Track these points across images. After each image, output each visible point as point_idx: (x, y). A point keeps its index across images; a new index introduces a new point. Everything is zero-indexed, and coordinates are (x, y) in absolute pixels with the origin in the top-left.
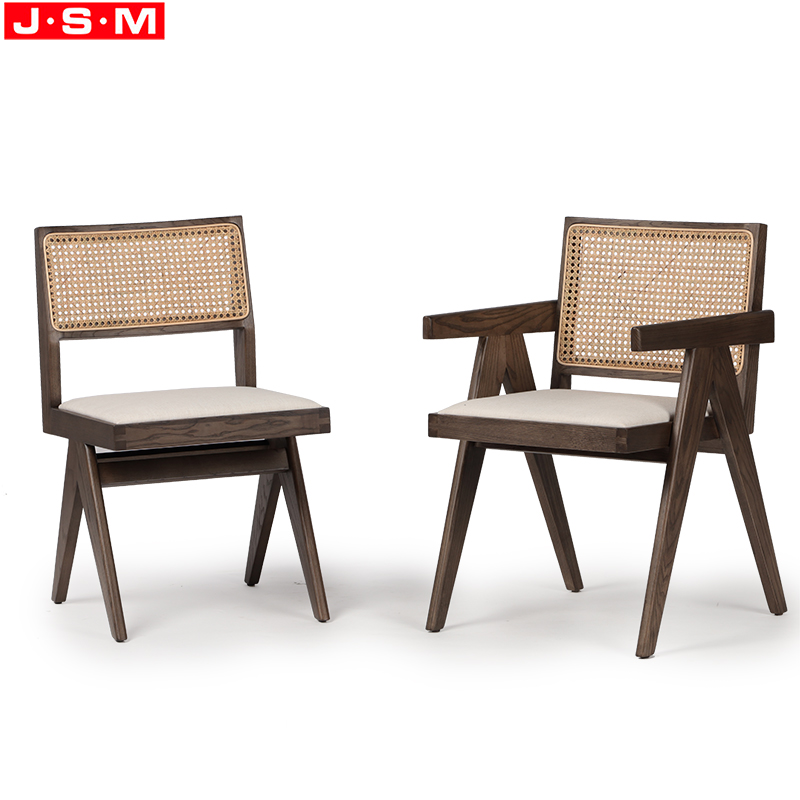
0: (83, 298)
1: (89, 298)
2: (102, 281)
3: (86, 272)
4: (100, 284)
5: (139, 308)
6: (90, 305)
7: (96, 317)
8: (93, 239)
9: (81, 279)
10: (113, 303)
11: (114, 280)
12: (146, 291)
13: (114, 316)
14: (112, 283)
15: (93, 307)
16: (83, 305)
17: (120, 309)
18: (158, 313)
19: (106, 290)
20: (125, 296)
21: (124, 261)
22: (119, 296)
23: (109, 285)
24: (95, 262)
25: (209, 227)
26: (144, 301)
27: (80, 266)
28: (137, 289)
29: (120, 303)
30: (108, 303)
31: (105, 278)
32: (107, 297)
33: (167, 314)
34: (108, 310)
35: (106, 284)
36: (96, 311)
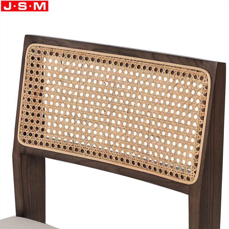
1: (56, 118)
2: (72, 103)
3: (59, 90)
4: (69, 106)
8: (75, 57)
11: (84, 105)
12: (109, 124)
19: (73, 114)
20: (90, 124)
22: (84, 123)
23: (77, 109)
24: (69, 81)
25: (184, 68)
27: (54, 82)
28: (102, 120)
29: (84, 130)
30: (72, 128)
31: (75, 100)
33: (124, 155)
35: (74, 107)
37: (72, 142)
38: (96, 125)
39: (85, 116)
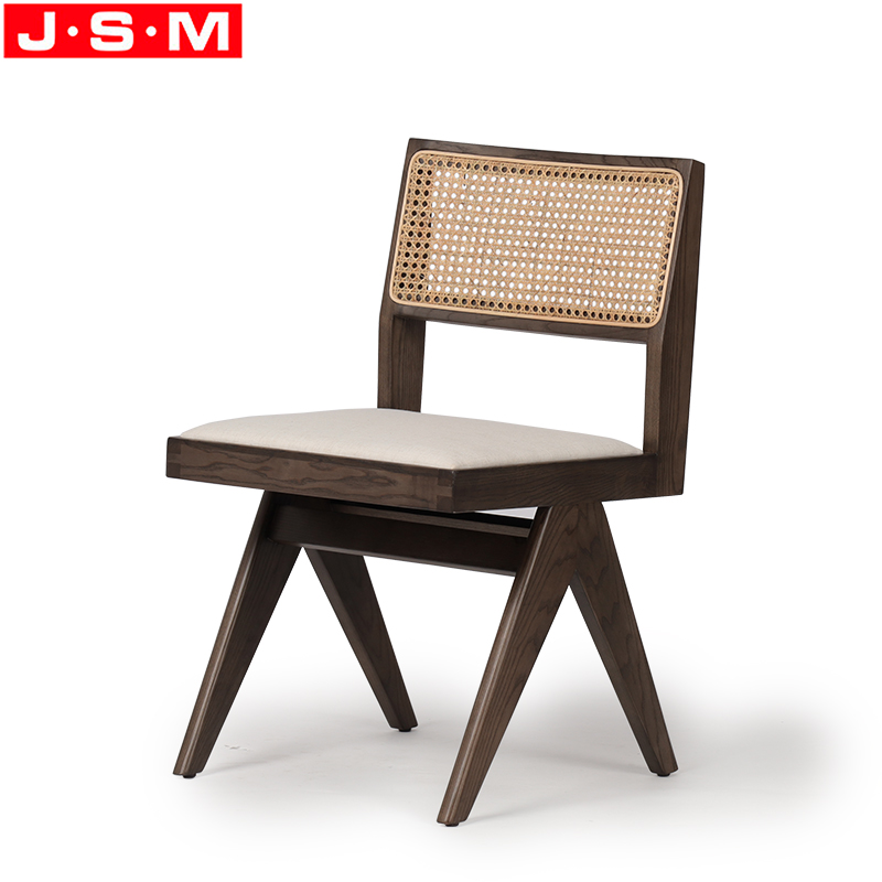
0: (443, 257)
1: (452, 258)
2: (478, 235)
3: (459, 217)
4: (473, 239)
5: (521, 286)
6: (451, 269)
7: (457, 290)
8: (486, 167)
9: (448, 227)
10: (486, 272)
11: (497, 237)
12: (535, 261)
13: (484, 293)
14: (491, 241)
15: (454, 275)
16: (442, 268)
17: (494, 283)
18: (545, 299)
20: (505, 263)
21: (519, 208)
22: (497, 262)
23: (486, 243)
24: (476, 203)
26: (530, 276)
28: (524, 255)
29: (495, 273)
30: (478, 271)
32: (479, 261)
33: (556, 302)
34: (476, 282)
35: (482, 240)
36: (458, 280)
37: (475, 292)
38: (514, 264)
39: (498, 252)
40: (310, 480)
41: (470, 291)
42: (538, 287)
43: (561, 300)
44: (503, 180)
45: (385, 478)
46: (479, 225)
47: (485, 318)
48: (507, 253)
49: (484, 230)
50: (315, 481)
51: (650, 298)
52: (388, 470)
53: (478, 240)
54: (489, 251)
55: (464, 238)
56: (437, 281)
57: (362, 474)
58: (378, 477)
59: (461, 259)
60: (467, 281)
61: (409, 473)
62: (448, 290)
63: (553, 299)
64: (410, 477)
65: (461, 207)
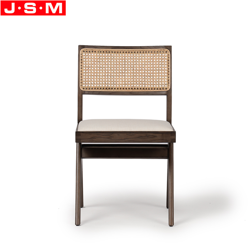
0: (95, 77)
3: (98, 66)
5: (121, 83)
6: (98, 80)
7: (101, 86)
8: (103, 52)
9: (95, 69)
10: (109, 80)
12: (125, 76)
14: (109, 72)
16: (95, 80)
17: (112, 83)
18: (129, 86)
19: (107, 74)
21: (116, 62)
24: (103, 62)
25: (156, 50)
26: (124, 80)
27: (96, 63)
28: (121, 74)
29: (112, 80)
32: (107, 77)
34: (107, 83)
36: (101, 83)
37: (107, 86)
38: (118, 77)
39: (112, 74)
40: (127, 139)
41: (105, 86)
42: (126, 83)
43: (135, 86)
44: (109, 55)
45: (153, 135)
46: (105, 67)
47: (110, 92)
48: (115, 74)
49: (107, 69)
50: (129, 139)
51: (166, 83)
52: (154, 133)
53: (105, 71)
54: (109, 74)
55: (101, 71)
56: (95, 84)
57: (145, 135)
58: (150, 136)
59: (101, 77)
60: (104, 83)
61: (161, 133)
62: (98, 86)
63: (132, 86)
64: (161, 135)
65: (98, 63)
